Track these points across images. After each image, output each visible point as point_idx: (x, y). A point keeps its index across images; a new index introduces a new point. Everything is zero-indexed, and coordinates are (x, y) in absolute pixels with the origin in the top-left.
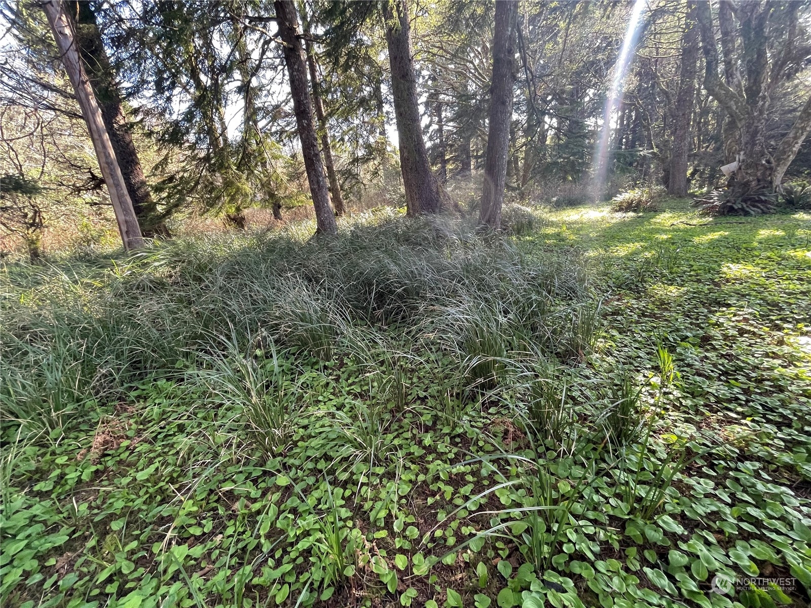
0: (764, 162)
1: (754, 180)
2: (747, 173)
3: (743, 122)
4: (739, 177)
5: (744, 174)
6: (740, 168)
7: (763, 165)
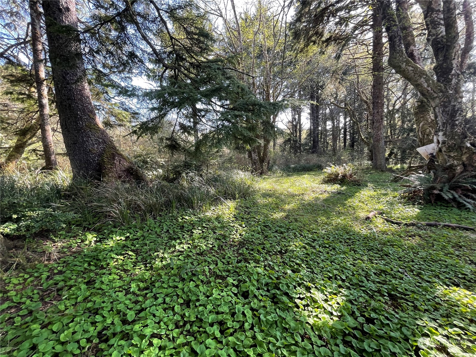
0: (469, 145)
1: (459, 165)
2: (450, 157)
3: (437, 101)
4: (440, 159)
5: (446, 157)
6: (440, 150)
7: (467, 148)
